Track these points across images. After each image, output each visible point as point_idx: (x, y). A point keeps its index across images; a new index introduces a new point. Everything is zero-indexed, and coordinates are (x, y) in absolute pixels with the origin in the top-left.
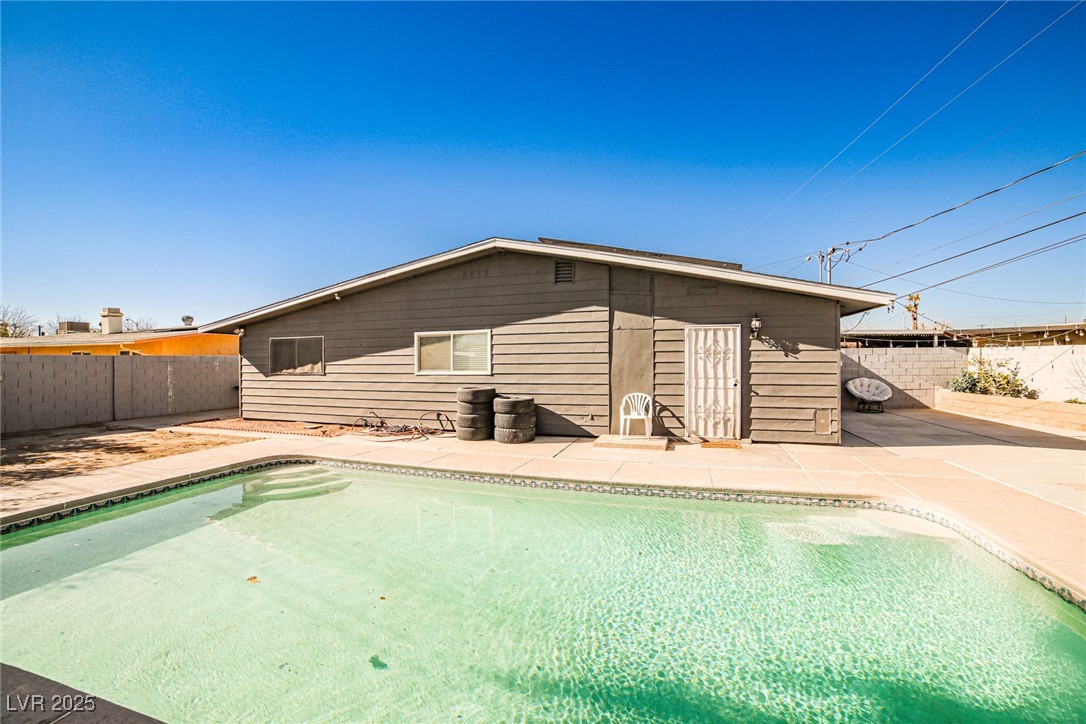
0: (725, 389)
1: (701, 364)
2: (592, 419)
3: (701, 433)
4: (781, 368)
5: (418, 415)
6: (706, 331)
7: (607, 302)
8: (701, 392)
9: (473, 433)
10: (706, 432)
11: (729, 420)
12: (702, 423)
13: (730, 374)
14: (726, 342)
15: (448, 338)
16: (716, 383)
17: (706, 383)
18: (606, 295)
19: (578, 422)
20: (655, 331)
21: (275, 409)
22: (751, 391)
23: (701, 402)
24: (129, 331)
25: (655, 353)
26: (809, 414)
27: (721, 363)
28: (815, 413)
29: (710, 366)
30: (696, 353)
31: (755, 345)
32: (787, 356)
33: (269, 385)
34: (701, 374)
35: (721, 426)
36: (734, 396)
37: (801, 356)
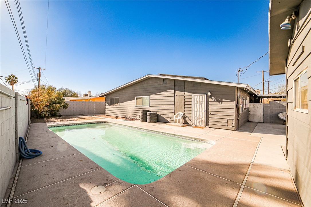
0: (202, 112)
1: (196, 105)
2: (170, 118)
3: (196, 124)
4: (217, 107)
5: (135, 116)
6: (197, 96)
7: (174, 89)
8: (196, 113)
9: (143, 120)
10: (197, 124)
11: (203, 121)
12: (196, 121)
13: (203, 108)
14: (202, 99)
15: (141, 98)
16: (200, 110)
17: (197, 110)
18: (173, 87)
19: (167, 119)
20: (185, 96)
21: (111, 113)
22: (209, 113)
23: (196, 116)
24: (92, 96)
25: (185, 102)
26: (226, 121)
27: (201, 105)
28: (228, 120)
29: (198, 105)
30: (195, 102)
31: (210, 100)
32: (219, 103)
33: (110, 108)
34: (196, 108)
35: (201, 122)
36: (204, 114)
37: (223, 103)
